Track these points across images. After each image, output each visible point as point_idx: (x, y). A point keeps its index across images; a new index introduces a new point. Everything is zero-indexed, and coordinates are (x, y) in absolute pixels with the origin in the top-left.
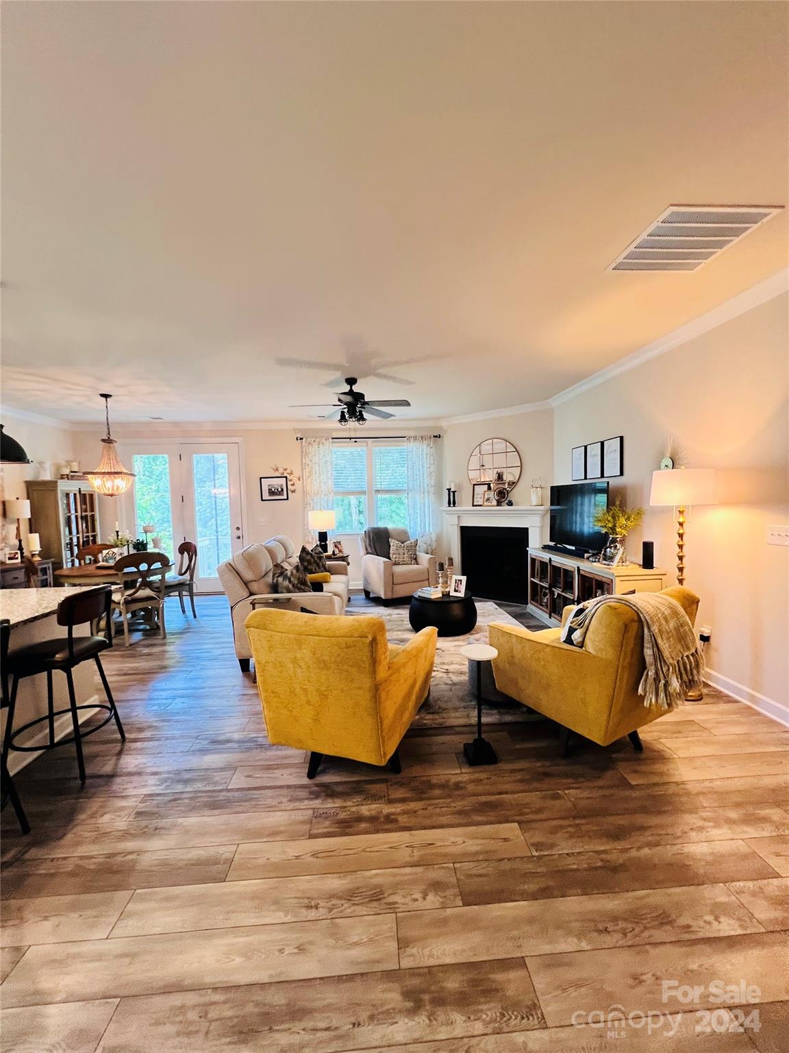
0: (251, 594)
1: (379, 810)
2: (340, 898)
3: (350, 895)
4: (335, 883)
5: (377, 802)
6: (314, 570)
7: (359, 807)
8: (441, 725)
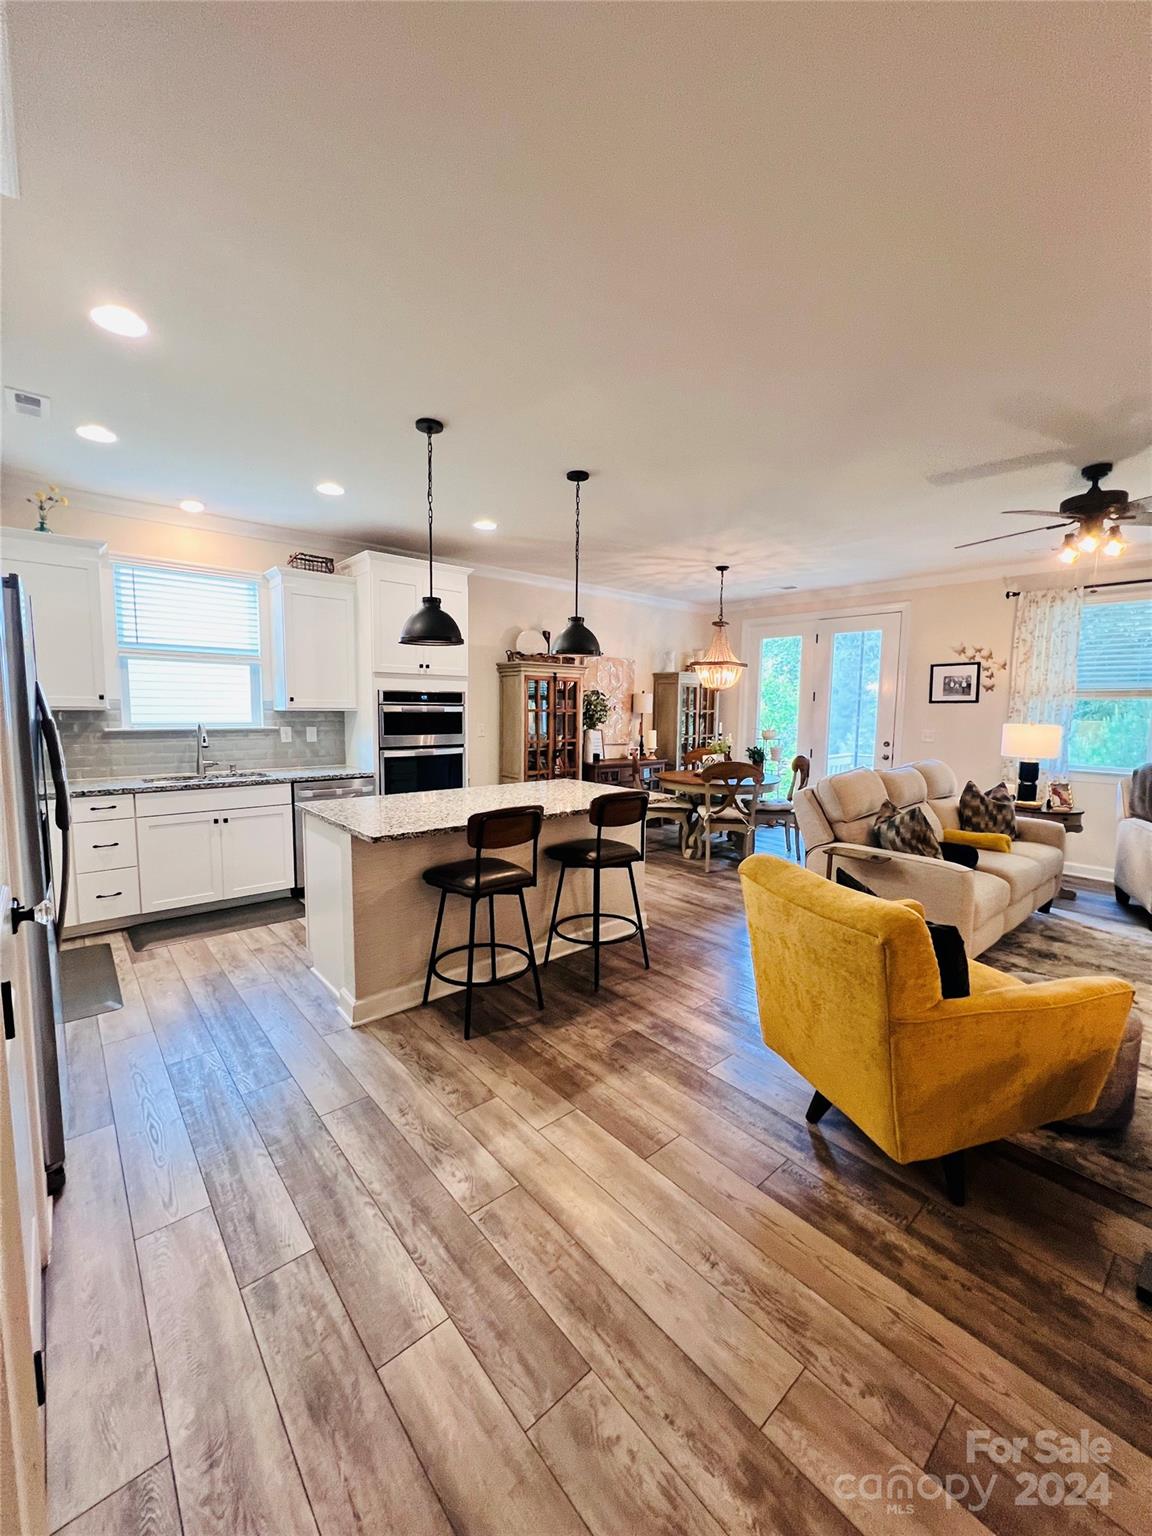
0: (837, 840)
1: (881, 1229)
2: (747, 1282)
3: (763, 1292)
4: (752, 1261)
5: (886, 1216)
6: (983, 826)
7: (851, 1203)
8: (1120, 1189)
